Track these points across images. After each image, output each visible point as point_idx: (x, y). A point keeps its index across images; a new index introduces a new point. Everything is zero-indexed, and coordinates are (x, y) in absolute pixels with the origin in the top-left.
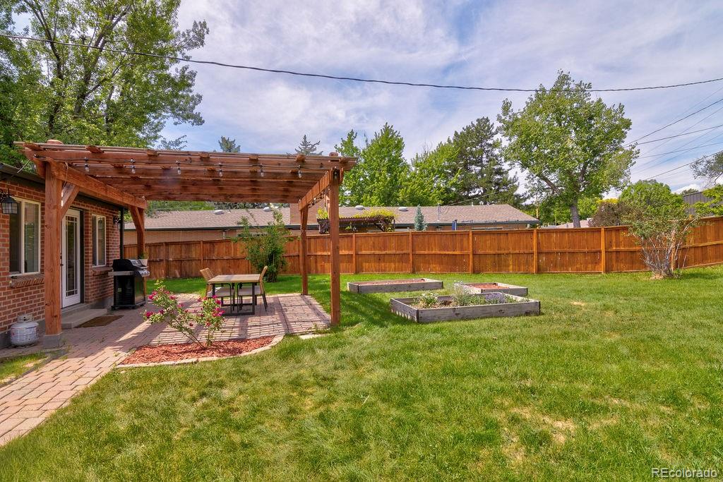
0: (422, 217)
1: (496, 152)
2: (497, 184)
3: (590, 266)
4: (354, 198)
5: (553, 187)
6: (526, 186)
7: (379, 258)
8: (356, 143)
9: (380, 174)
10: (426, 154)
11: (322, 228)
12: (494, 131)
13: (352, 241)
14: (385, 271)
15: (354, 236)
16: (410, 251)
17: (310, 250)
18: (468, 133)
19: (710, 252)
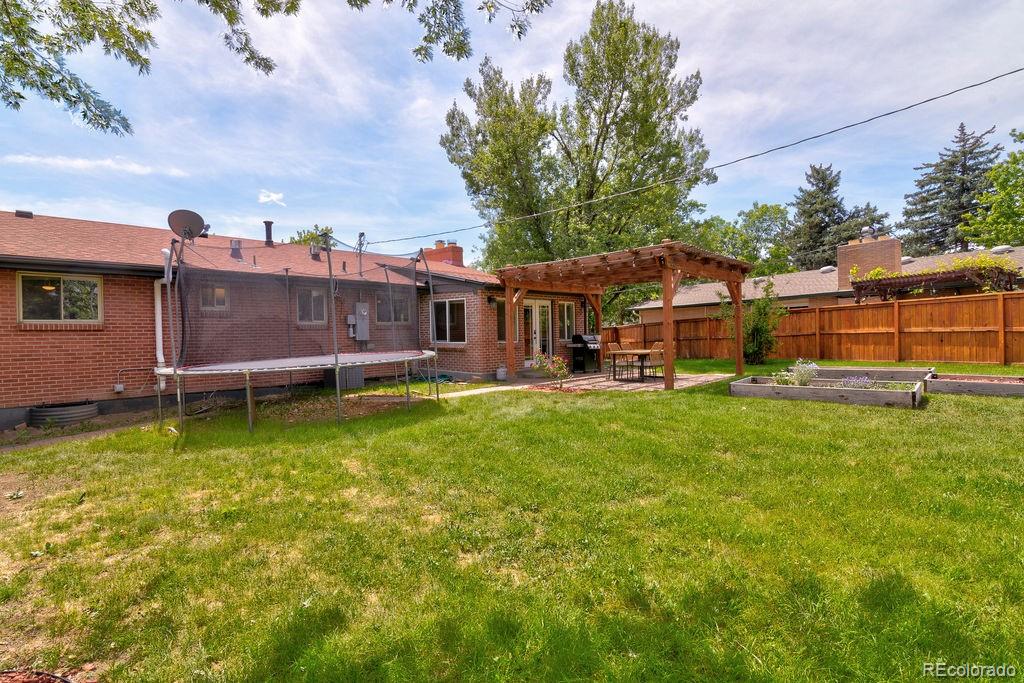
7: (941, 339)
13: (892, 314)
14: (951, 358)
17: (831, 326)
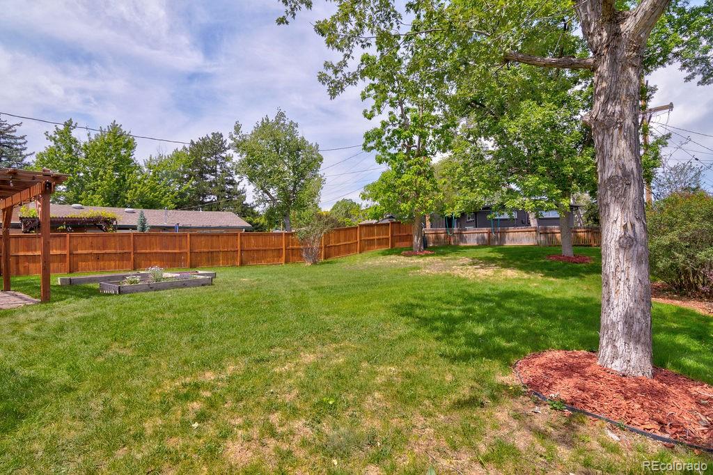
0: (145, 220)
1: (228, 165)
2: (229, 193)
3: (276, 259)
4: (71, 194)
5: (273, 200)
6: (254, 197)
7: (98, 257)
8: (75, 134)
9: (105, 173)
10: (160, 157)
11: (26, 227)
12: (226, 146)
13: (65, 242)
14: (104, 269)
15: (68, 236)
16: (131, 250)
18: (204, 143)
19: (342, 249)
